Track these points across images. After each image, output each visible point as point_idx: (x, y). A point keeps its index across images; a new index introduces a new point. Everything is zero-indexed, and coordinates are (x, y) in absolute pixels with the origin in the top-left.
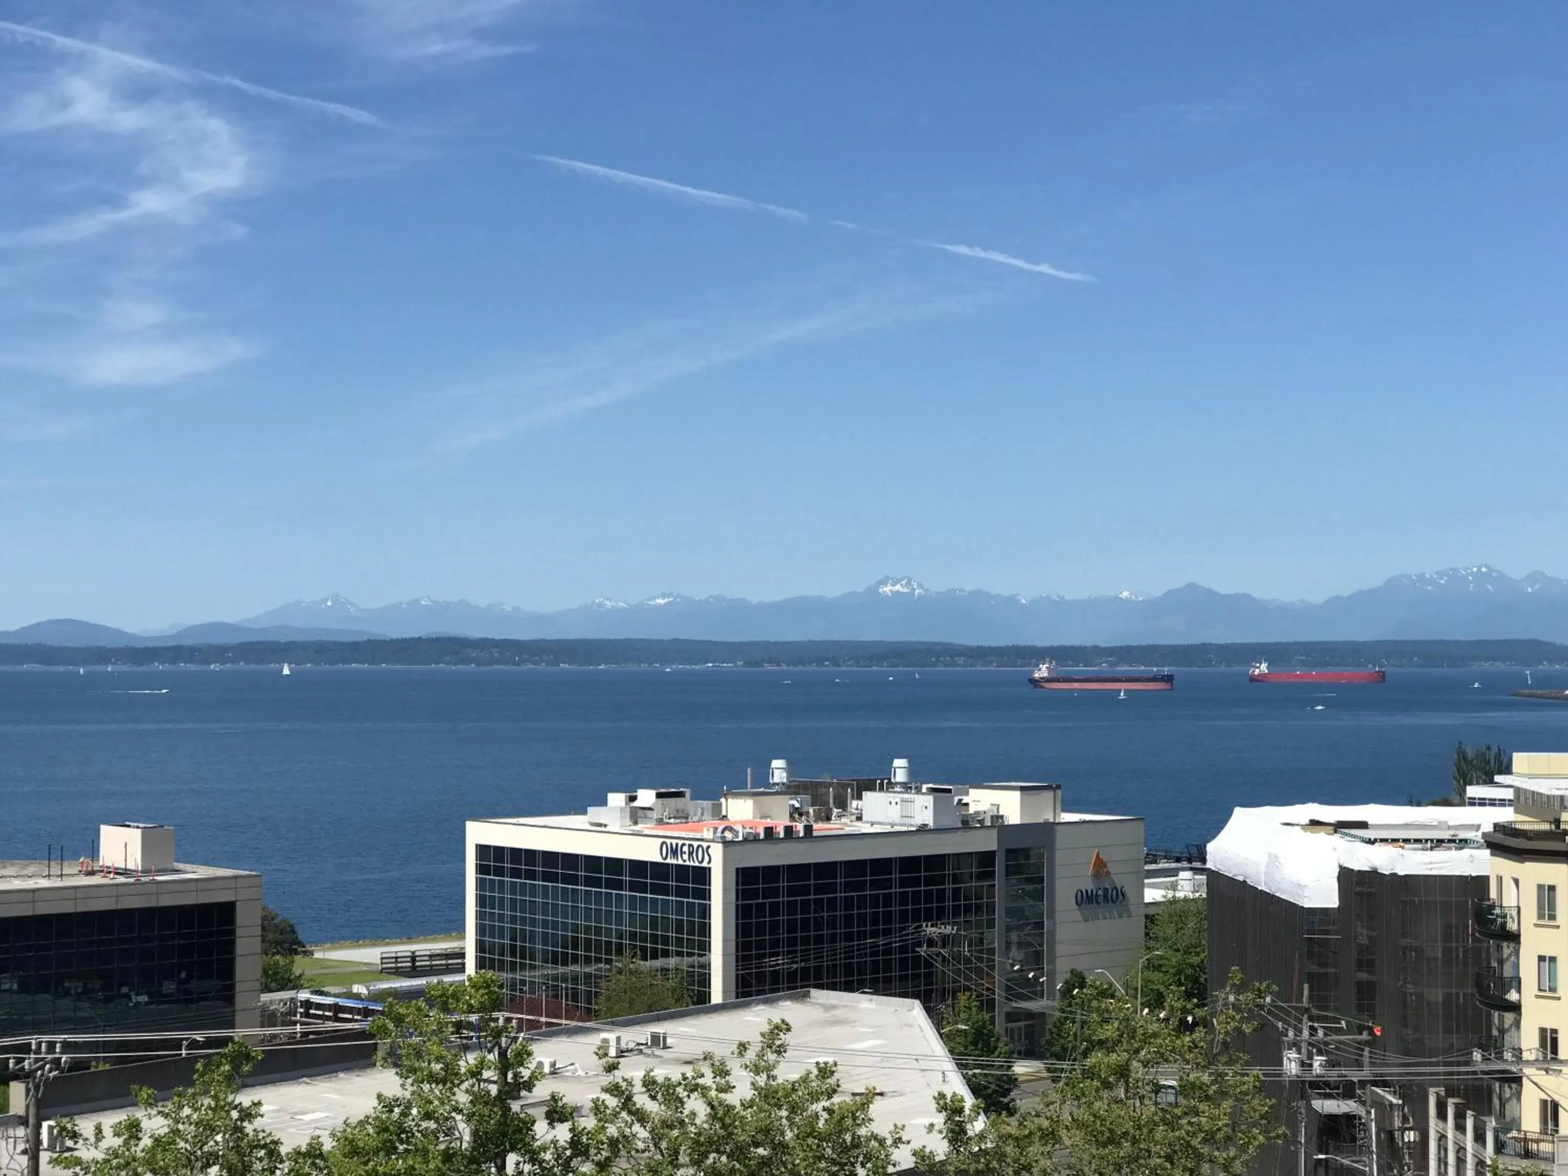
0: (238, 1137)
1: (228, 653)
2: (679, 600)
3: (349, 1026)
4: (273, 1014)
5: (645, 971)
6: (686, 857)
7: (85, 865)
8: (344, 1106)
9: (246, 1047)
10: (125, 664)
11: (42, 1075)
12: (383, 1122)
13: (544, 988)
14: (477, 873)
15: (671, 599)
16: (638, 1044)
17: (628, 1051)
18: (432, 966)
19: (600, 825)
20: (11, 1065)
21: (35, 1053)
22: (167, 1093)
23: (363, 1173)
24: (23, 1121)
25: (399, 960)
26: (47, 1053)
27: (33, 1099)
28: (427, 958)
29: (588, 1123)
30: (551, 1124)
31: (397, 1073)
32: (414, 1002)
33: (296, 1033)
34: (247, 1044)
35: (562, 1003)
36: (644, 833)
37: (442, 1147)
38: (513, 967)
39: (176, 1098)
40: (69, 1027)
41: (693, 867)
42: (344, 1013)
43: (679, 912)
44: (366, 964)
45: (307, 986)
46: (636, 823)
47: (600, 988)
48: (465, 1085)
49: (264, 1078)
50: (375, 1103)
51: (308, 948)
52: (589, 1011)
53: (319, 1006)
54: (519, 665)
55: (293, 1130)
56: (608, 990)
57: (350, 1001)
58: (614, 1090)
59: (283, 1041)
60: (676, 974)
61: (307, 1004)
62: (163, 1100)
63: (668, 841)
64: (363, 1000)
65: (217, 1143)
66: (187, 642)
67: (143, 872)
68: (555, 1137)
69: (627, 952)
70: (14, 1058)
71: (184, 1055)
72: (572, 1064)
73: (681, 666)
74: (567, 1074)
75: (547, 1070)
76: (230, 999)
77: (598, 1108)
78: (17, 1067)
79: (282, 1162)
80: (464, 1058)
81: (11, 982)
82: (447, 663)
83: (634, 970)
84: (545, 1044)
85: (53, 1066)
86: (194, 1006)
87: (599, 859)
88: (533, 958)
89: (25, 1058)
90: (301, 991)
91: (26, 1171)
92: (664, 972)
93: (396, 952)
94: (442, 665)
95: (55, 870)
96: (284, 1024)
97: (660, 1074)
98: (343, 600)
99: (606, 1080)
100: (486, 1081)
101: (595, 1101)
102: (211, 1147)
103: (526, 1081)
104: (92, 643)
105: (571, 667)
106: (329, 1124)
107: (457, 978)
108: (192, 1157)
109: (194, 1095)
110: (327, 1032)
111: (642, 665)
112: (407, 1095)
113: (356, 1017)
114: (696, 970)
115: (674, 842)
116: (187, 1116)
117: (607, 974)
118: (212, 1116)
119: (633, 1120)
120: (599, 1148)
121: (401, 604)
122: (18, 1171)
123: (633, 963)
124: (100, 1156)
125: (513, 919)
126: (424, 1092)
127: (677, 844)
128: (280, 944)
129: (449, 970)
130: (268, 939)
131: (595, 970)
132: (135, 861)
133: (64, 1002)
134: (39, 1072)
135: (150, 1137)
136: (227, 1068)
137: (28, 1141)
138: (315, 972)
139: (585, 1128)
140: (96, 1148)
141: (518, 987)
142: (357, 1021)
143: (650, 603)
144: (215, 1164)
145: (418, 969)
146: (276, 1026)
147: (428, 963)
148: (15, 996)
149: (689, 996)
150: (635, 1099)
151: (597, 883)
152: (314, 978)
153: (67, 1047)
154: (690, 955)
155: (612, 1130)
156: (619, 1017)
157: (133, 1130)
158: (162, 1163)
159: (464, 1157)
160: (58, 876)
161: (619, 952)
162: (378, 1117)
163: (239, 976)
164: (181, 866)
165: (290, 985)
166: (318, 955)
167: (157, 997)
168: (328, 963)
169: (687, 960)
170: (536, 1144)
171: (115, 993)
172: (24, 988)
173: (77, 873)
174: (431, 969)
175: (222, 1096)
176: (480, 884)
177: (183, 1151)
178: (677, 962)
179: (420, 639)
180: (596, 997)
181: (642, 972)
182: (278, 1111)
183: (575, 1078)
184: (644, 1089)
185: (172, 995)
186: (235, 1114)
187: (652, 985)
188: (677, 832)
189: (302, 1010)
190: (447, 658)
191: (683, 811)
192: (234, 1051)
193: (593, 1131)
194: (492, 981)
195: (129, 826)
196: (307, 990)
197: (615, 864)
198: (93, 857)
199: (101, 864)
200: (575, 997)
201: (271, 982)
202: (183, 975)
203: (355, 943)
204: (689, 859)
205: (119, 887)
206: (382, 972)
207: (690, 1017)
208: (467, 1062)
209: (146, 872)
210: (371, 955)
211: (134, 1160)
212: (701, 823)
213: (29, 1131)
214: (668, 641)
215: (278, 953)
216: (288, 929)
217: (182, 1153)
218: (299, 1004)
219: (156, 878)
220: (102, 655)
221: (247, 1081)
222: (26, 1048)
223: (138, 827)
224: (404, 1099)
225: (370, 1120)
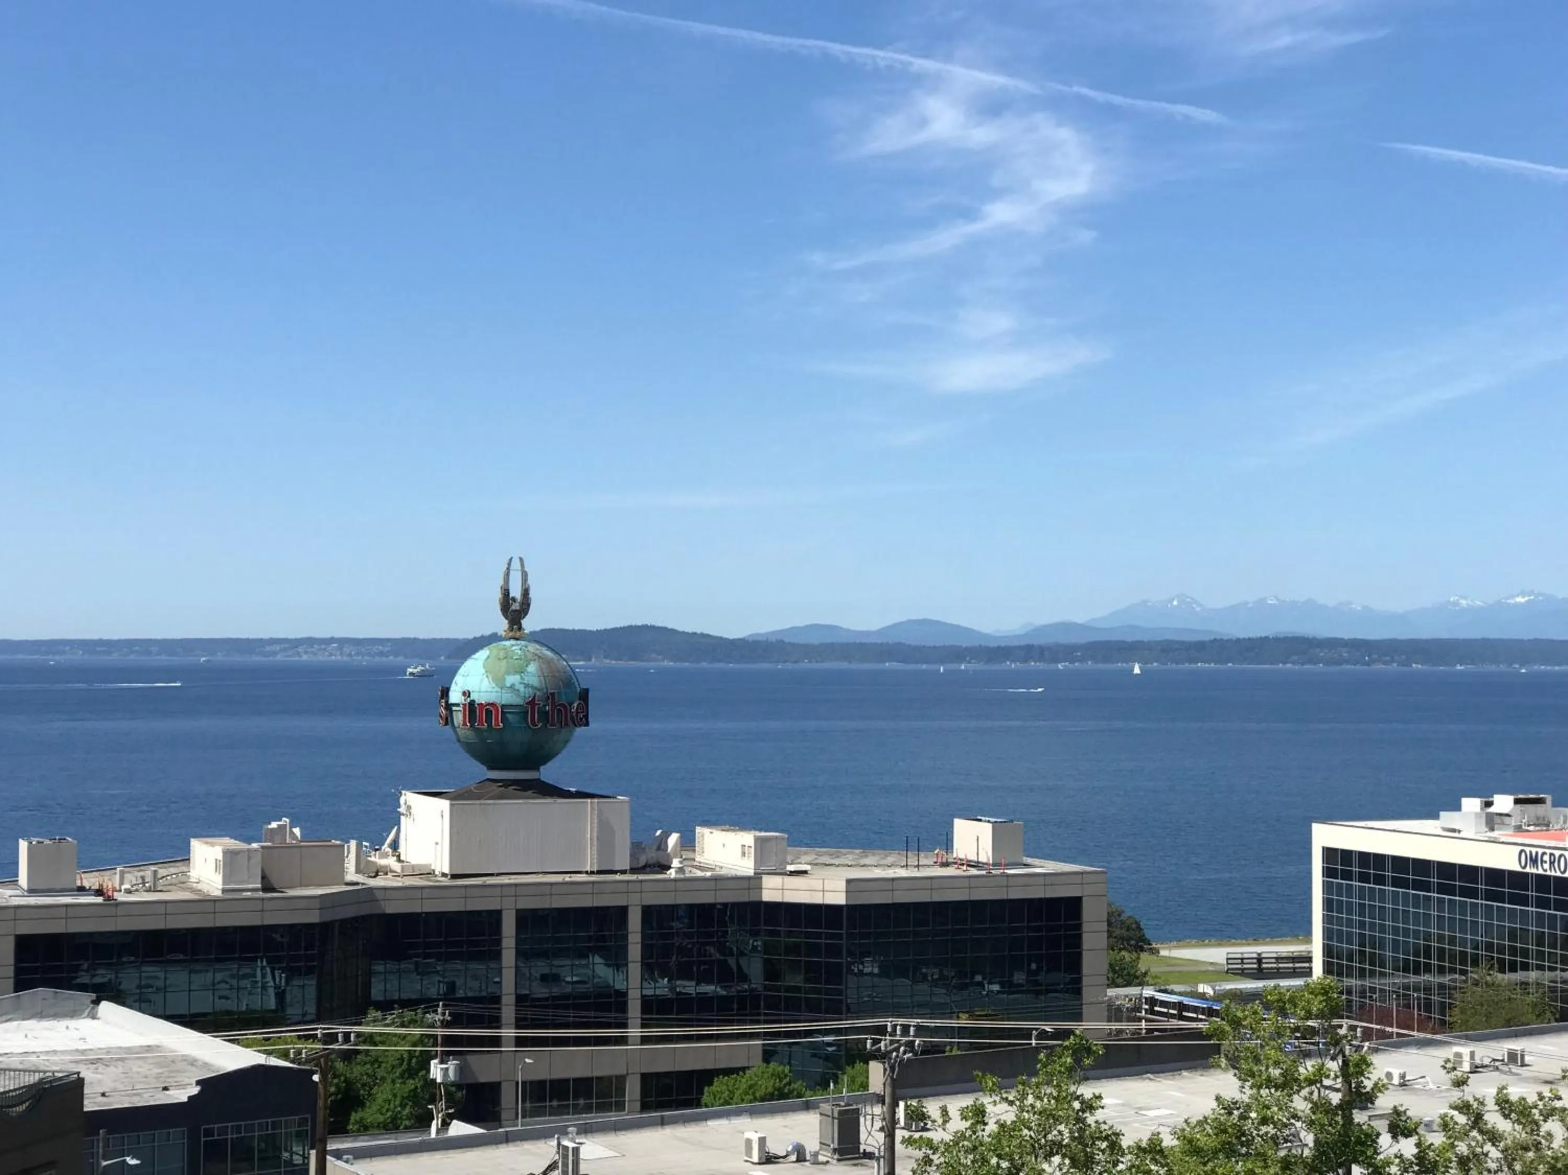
0: (1081, 1128)
1: (1077, 652)
2: (1541, 598)
3: (1194, 1025)
4: (1119, 1009)
5: (1503, 985)
6: (1546, 866)
7: (940, 856)
8: (1188, 1105)
9: (1087, 1041)
10: (979, 662)
11: (897, 1056)
12: (1221, 1123)
13: (1394, 996)
14: (1323, 876)
15: (1532, 597)
16: (1494, 1060)
17: (1483, 1066)
18: (1278, 969)
19: (1454, 831)
20: (868, 1046)
21: (890, 1035)
22: (1012, 1080)
23: (1201, 1173)
24: (880, 1099)
25: (1245, 961)
26: (902, 1035)
27: (889, 1078)
28: (1273, 961)
29: (1437, 1139)
30: (1395, 1137)
31: (1235, 1075)
32: (1250, 1005)
33: (1141, 1029)
34: (1088, 1038)
35: (1414, 1014)
36: (1501, 840)
37: (1282, 1153)
38: (1362, 974)
39: (1020, 1087)
40: (926, 1012)
41: (1555, 877)
42: (1189, 1012)
43: (1540, 924)
44: (1212, 963)
45: (1153, 983)
46: (1492, 829)
47: (1455, 999)
48: (1304, 1092)
49: (1109, 1071)
50: (1214, 1104)
51: (1154, 945)
52: (1443, 1023)
53: (1164, 1004)
54: (1369, 665)
55: (1136, 1125)
56: (1463, 1002)
57: (1195, 1000)
58: (1464, 1108)
59: (1129, 1036)
60: (1537, 989)
61: (1152, 1001)
62: (1006, 1088)
63: (1527, 849)
64: (1207, 999)
65: (1060, 1132)
66: (1035, 642)
67: (994, 865)
68: (1399, 1151)
69: (1483, 964)
70: (871, 1039)
71: (1034, 1045)
72: (1423, 1077)
73: (1543, 667)
74: (1416, 1086)
75: (1396, 1081)
76: (1077, 992)
77: (1446, 1125)
78: (874, 1048)
79: (1123, 1155)
80: (1303, 1065)
81: (872, 966)
82: (1293, 663)
83: (1491, 982)
84: (1394, 1055)
85: (908, 1049)
86: (1043, 998)
87: (1453, 865)
88: (1383, 965)
89: (881, 1040)
90: (1145, 988)
91: (882, 1148)
92: (1523, 986)
93: (1242, 954)
94: (1289, 666)
95: (912, 861)
96: (1130, 1019)
97: (1515, 1092)
98: (1189, 600)
99: (1456, 1095)
100: (1327, 1088)
101: (1443, 1117)
102: (1055, 1136)
103: (1368, 1092)
104: (949, 642)
105: (1424, 667)
106: (1171, 1121)
107: (1299, 982)
108: (1036, 1145)
109: (1038, 1085)
110: (1172, 1030)
111: (1501, 666)
112: (1246, 1099)
113: (1200, 1016)
114: (1559, 985)
115: (1534, 850)
116: (1031, 1105)
117: (1462, 986)
118: (1054, 1106)
119: (1484, 1140)
120: (1447, 1167)
121: (1247, 603)
122: (875, 1148)
123: (1490, 975)
124: (948, 1137)
125: (1362, 925)
126: (1261, 1097)
127: (1537, 853)
128: (1126, 940)
129: (1294, 974)
130: (1114, 935)
131: (1449, 980)
132: (986, 854)
133: (923, 987)
134: (894, 1054)
135: (996, 1123)
136: (1069, 1060)
137: (884, 1119)
138: (1161, 970)
139: (1432, 1144)
140: (944, 1130)
141: (1368, 994)
142: (1201, 1020)
143: (1509, 601)
144: (1058, 1154)
145: (1265, 971)
146: (1122, 1021)
147: (1275, 965)
148: (875, 979)
149: (1552, 1012)
150: (1485, 1117)
151: (1450, 890)
152: (1159, 975)
153: (920, 1030)
154: (1552, 969)
155: (1462, 1148)
156: (1475, 1030)
157: (978, 1115)
158: (1007, 1149)
159: (1306, 1165)
160: (915, 867)
161: (1475, 962)
162: (1217, 1118)
163: (1086, 970)
164: (1029, 860)
165: (1136, 981)
166: (1163, 953)
167: (1009, 987)
168: (1174, 962)
169: (1548, 974)
170: (1378, 1158)
171: (968, 981)
172: (885, 972)
173: (932, 864)
174: (1278, 972)
175: (1065, 1088)
176: (1327, 888)
177: (1027, 1138)
178: (1538, 976)
179: (1266, 638)
180: (1450, 1008)
181: (1499, 986)
182: (1123, 1105)
183: (1425, 1091)
184: (1497, 1108)
185: (1022, 985)
186: (1077, 1105)
187: (1510, 999)
188: (1539, 841)
189: (1147, 1007)
190: (1295, 658)
191: (1544, 818)
192: (1075, 1044)
193: (1441, 1148)
194: (1331, 988)
195: (980, 820)
196: (1152, 987)
197: (1469, 872)
198: (947, 849)
199: (955, 856)
200: (1428, 1007)
201: (1117, 978)
202: (1034, 966)
203: (1200, 942)
204: (1550, 869)
205: (971, 879)
206: (1227, 972)
207: (1547, 1035)
208: (1306, 1069)
209: (996, 865)
210: (1216, 955)
211: (982, 1145)
212: (1564, 831)
213: (885, 1109)
214: (1529, 641)
215: (1124, 949)
216: (1134, 926)
217: (1027, 1140)
218: (1144, 1000)
219: (1006, 871)
220: (957, 654)
221: (1089, 1074)
222: (882, 1030)
223: (989, 822)
224: (1243, 1102)
225: (1209, 1121)
